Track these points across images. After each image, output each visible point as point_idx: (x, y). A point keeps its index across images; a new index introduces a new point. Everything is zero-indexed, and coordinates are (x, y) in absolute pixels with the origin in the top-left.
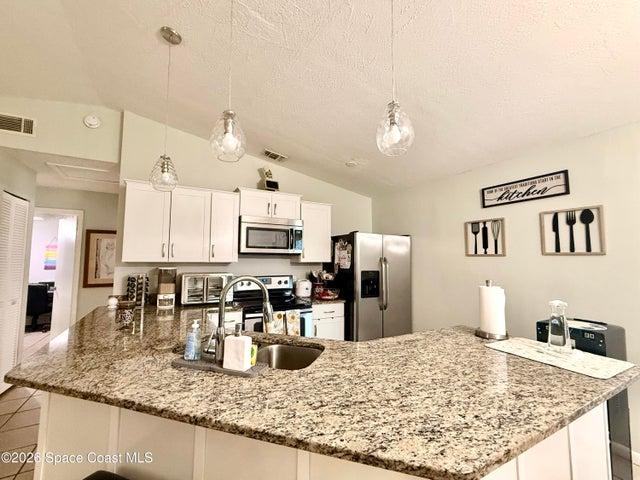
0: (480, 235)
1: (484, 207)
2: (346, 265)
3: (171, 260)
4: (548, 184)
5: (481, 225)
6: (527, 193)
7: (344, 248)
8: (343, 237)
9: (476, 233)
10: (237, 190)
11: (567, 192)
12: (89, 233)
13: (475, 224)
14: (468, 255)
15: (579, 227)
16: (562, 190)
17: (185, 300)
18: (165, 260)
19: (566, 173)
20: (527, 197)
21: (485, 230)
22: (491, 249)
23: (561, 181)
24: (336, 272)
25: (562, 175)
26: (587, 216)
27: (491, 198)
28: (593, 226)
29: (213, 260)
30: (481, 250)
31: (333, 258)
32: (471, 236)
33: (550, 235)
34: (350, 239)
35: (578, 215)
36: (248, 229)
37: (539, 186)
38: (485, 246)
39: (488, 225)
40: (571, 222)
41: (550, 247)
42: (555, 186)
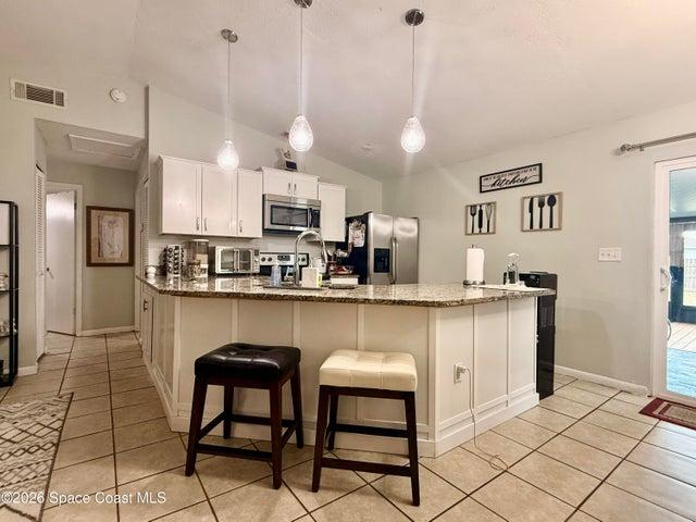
0: (477, 217)
1: (481, 192)
2: (360, 243)
3: (205, 233)
4: (528, 174)
5: (478, 208)
6: (513, 181)
7: (358, 227)
8: (357, 218)
9: (473, 215)
10: (259, 170)
11: (540, 181)
12: (89, 209)
13: (473, 207)
14: (467, 234)
15: (546, 208)
16: (537, 179)
17: (218, 270)
18: (199, 233)
19: (540, 165)
20: (513, 185)
21: (481, 212)
22: (484, 229)
23: (537, 172)
24: (350, 250)
25: (538, 167)
26: (552, 200)
27: (487, 184)
28: (555, 208)
29: (240, 235)
30: (477, 230)
31: (347, 238)
32: (470, 217)
33: (528, 215)
34: (364, 219)
35: (546, 199)
36: (272, 206)
37: (522, 176)
38: (480, 226)
39: (483, 208)
40: (541, 205)
41: (527, 226)
42: (532, 175)
